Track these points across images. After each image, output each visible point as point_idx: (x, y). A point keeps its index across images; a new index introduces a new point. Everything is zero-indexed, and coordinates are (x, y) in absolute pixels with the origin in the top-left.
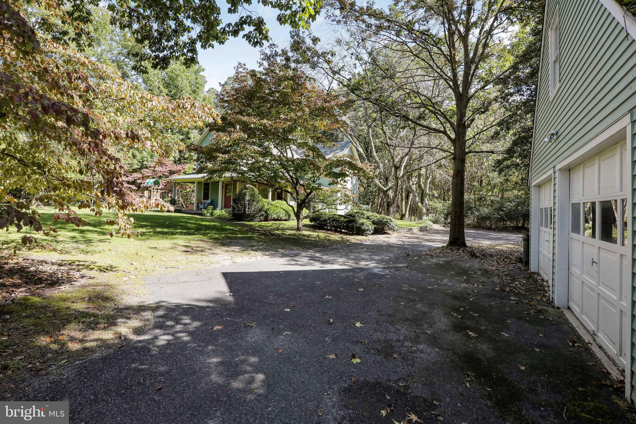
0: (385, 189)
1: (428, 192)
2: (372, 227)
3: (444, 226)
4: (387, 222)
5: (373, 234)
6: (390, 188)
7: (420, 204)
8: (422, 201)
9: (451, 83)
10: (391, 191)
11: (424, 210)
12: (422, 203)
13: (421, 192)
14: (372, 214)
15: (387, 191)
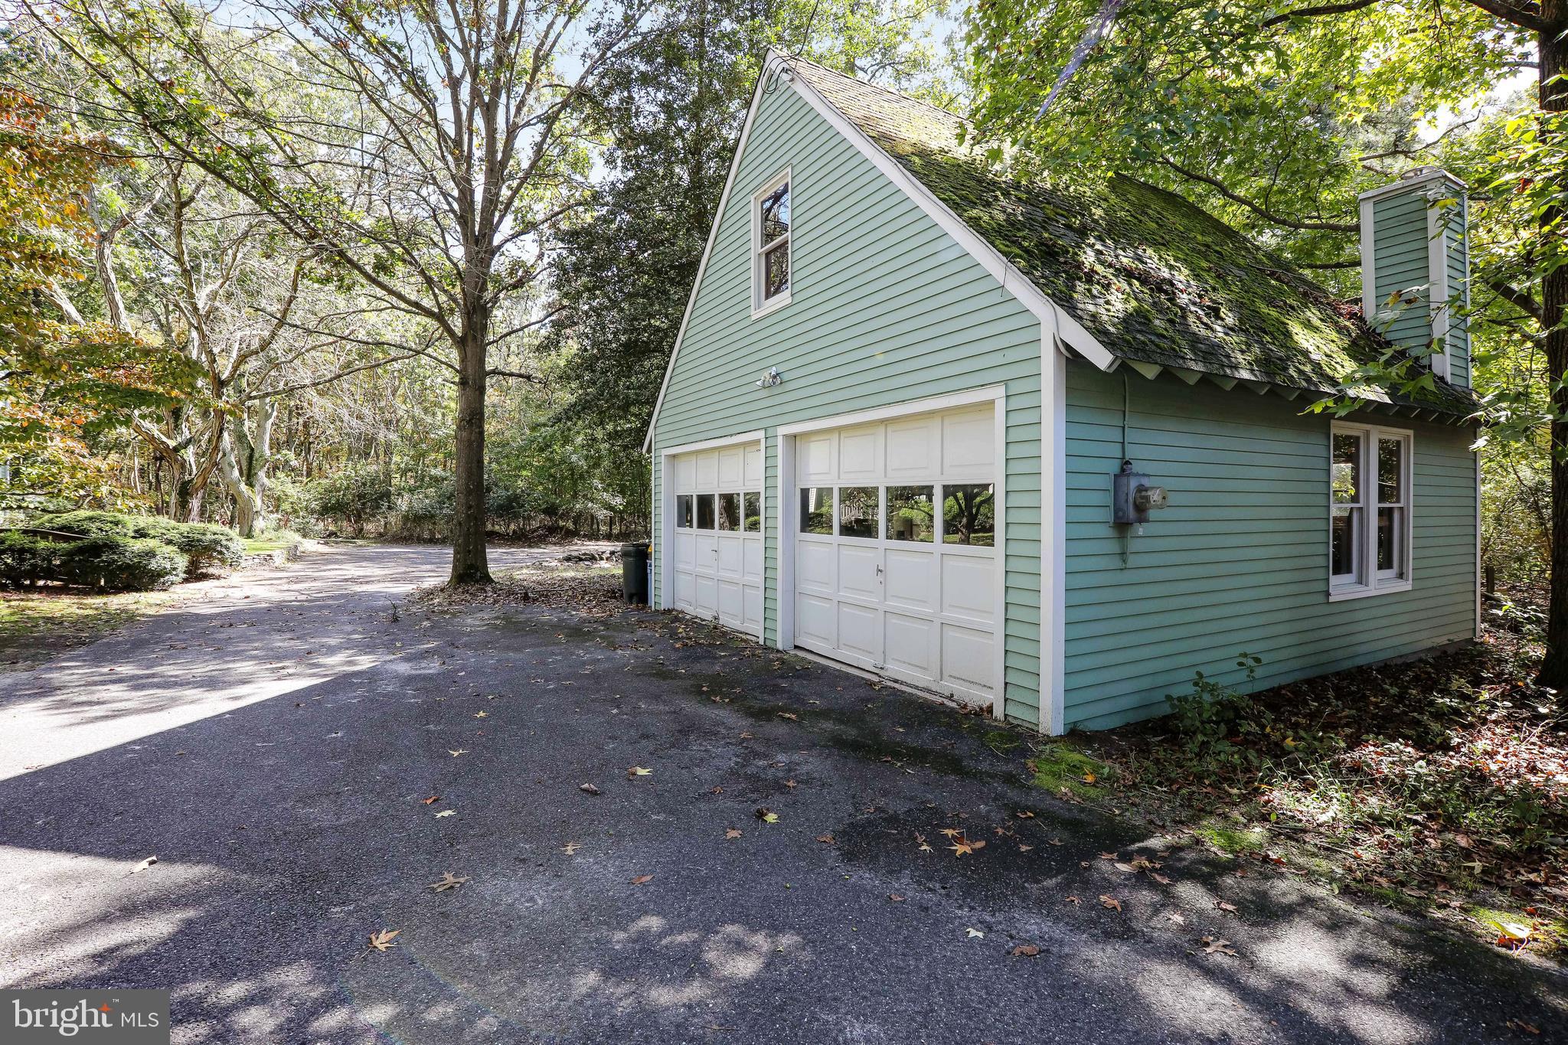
0: (172, 443)
1: (268, 452)
2: (182, 561)
3: (326, 543)
4: (217, 542)
5: (186, 581)
6: (189, 442)
7: (243, 487)
8: (250, 477)
9: (456, 206)
10: (191, 449)
11: (258, 503)
12: (251, 485)
13: (247, 453)
14: (151, 520)
15: (176, 450)
